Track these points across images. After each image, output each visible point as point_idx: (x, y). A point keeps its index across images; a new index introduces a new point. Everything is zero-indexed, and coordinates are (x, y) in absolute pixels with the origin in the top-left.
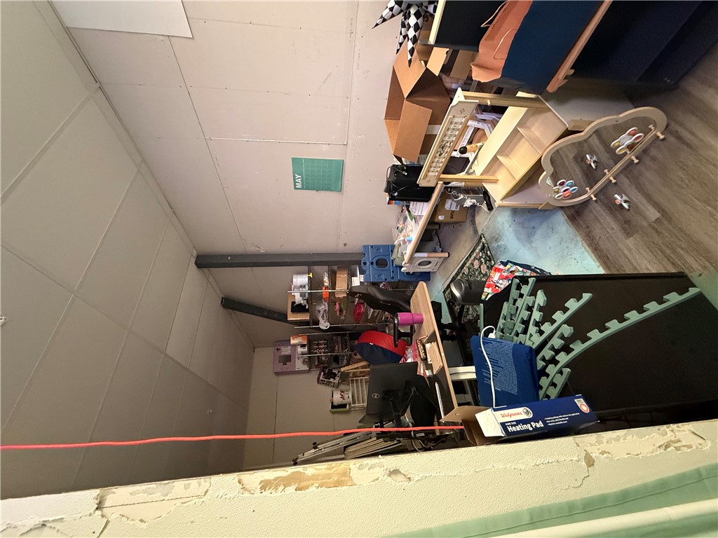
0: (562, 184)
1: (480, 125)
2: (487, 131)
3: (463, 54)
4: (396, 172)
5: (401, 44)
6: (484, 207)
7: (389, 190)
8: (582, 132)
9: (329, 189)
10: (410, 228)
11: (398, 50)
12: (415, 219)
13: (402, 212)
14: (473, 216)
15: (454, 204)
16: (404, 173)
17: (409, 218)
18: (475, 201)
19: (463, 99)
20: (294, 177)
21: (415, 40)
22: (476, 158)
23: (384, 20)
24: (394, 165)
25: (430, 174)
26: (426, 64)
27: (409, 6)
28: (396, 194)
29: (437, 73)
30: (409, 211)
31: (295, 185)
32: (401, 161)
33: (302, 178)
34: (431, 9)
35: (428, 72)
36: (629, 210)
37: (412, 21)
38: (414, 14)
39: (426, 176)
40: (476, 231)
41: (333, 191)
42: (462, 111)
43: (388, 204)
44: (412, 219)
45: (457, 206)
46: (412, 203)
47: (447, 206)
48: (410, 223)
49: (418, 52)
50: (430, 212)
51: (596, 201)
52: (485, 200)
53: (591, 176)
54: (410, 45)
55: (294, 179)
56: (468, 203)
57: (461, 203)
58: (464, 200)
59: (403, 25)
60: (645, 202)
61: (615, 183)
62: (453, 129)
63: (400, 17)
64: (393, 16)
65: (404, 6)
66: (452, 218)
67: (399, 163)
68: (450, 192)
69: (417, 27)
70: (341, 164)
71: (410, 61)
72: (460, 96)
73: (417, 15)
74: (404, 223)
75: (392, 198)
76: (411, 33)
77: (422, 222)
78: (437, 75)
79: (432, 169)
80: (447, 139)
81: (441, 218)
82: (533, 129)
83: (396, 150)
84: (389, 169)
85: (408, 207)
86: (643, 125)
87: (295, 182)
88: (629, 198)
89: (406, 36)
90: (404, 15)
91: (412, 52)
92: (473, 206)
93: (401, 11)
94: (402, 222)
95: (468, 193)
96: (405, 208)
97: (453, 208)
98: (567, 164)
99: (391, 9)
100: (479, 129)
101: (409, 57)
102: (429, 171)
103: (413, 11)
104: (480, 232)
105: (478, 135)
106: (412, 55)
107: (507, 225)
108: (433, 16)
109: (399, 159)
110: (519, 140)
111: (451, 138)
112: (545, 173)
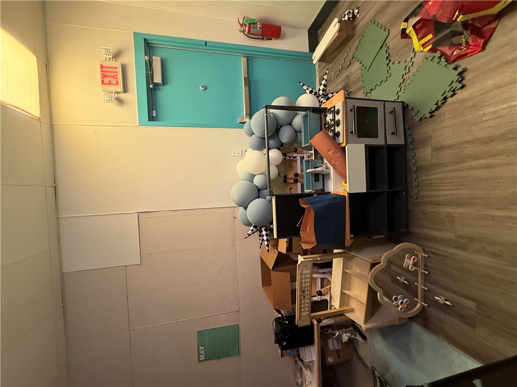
0: (396, 299)
1: (323, 276)
2: (329, 278)
3: (294, 239)
4: (280, 323)
5: (261, 244)
6: (359, 338)
7: (278, 341)
8: (380, 262)
9: (228, 355)
10: (308, 380)
11: (260, 247)
12: (309, 367)
13: (296, 363)
14: (356, 351)
15: (335, 342)
16: (285, 322)
17: (304, 369)
18: (349, 334)
19: (303, 260)
20: (199, 349)
21: (268, 240)
22: (331, 298)
23: (250, 235)
24: (277, 318)
25: (303, 314)
26: (277, 249)
27: (261, 228)
28: (285, 344)
29: (285, 252)
30: (302, 361)
31: (199, 358)
32: (281, 314)
33: (205, 349)
34: (271, 226)
35: (279, 253)
36: (453, 306)
37: (264, 233)
38: (264, 230)
39: (300, 316)
40: (366, 366)
41: (233, 355)
42: (306, 266)
43: (281, 357)
44: (306, 369)
45: (338, 344)
46: (300, 348)
47: (331, 346)
48: (307, 373)
49: (271, 246)
50: (319, 356)
51: (428, 306)
52: (356, 331)
53: (411, 290)
54: (266, 243)
55: (199, 352)
56: (345, 337)
57: (339, 338)
58: (340, 336)
59: (260, 236)
60: (457, 297)
61: (428, 290)
62: (305, 278)
63: (258, 233)
64: (254, 233)
65: (258, 228)
66: (339, 357)
67: (280, 316)
68: (327, 331)
69: (267, 235)
70: (236, 328)
71: (268, 250)
72: (300, 259)
73: (266, 230)
74: (301, 376)
75: (283, 348)
76: (265, 238)
77: (316, 368)
78: (285, 253)
79: (303, 310)
80: (303, 285)
81: (330, 360)
82: (354, 269)
83: (274, 305)
84: (274, 322)
85: (299, 355)
86: (412, 252)
87: (199, 354)
88: (445, 297)
89: (263, 240)
90: (259, 232)
91: (268, 245)
92: (351, 340)
93: (257, 230)
94: (299, 375)
95: (341, 329)
96: (297, 359)
97: (337, 347)
98: (390, 286)
99: (252, 230)
100: (324, 278)
101: (267, 248)
102: (301, 312)
103: (263, 229)
104: (370, 366)
105: (325, 282)
106: (268, 247)
107: (385, 350)
108: (273, 229)
109: (279, 312)
110: (350, 277)
111: (306, 284)
112: (378, 293)
